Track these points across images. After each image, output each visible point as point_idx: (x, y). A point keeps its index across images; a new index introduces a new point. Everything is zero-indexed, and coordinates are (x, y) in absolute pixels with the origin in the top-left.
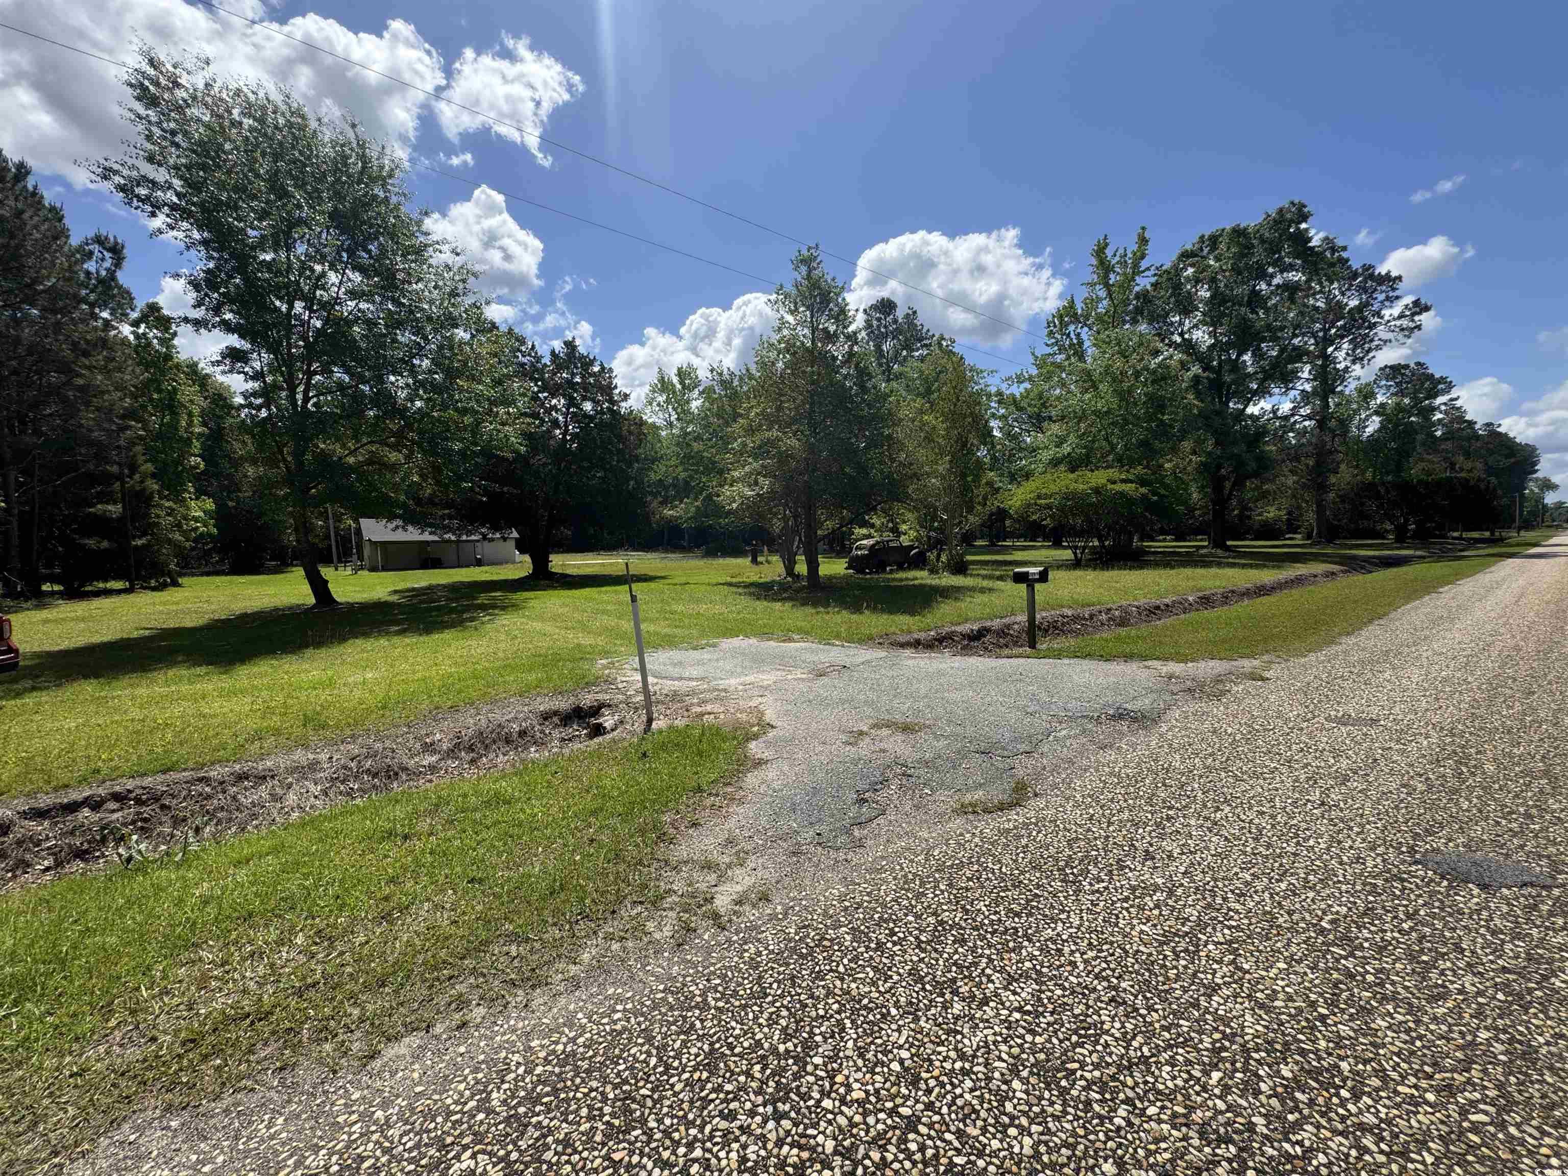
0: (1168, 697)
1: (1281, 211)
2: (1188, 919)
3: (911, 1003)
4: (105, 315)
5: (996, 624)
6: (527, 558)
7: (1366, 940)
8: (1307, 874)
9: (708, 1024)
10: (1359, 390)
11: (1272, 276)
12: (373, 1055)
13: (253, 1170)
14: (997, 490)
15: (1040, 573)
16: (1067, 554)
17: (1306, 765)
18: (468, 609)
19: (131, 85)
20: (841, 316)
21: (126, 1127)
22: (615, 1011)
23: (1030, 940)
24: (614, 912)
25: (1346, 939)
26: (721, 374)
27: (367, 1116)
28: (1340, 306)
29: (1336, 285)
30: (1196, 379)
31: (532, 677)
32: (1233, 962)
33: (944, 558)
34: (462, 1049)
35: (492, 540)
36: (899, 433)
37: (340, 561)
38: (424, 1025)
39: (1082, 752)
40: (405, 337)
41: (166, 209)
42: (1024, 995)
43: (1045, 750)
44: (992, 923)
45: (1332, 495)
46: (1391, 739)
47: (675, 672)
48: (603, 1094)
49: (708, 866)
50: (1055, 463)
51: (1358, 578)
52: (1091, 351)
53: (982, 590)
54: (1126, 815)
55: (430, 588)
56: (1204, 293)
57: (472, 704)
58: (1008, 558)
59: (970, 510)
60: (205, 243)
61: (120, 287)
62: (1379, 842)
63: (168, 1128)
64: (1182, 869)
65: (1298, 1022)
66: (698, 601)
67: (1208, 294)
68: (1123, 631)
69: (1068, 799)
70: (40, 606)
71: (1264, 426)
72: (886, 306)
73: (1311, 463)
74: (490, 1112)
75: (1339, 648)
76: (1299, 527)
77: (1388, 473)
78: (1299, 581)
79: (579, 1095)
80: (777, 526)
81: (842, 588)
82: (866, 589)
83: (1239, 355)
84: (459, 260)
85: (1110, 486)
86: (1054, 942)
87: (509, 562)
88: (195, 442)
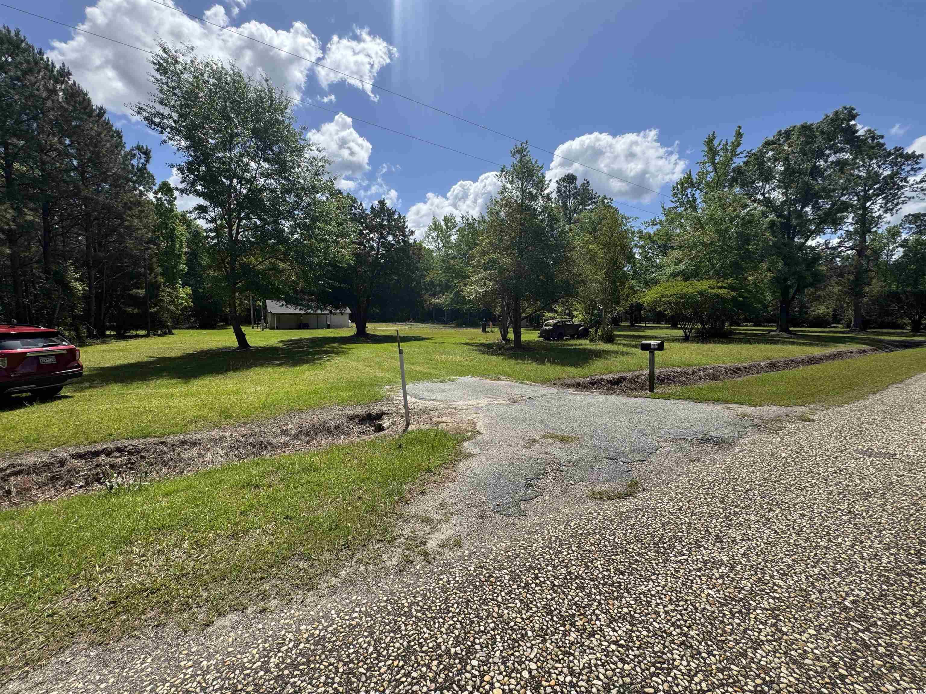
0: (741, 429)
1: (836, 113)
2: (743, 589)
3: (542, 629)
4: (141, 188)
5: (630, 375)
6: (354, 325)
7: (880, 619)
8: (835, 564)
9: (409, 627)
10: (889, 231)
11: (828, 156)
12: (208, 624)
13: (127, 690)
14: (636, 292)
15: (658, 344)
16: (680, 333)
17: (838, 484)
18: (318, 353)
19: (154, 63)
20: (541, 184)
21: (67, 652)
22: (354, 612)
23: (629, 592)
24: (364, 545)
25: (863, 617)
26: (467, 220)
27: (197, 664)
28: (877, 175)
29: (874, 161)
30: (772, 223)
31: (345, 394)
32: (775, 625)
33: (600, 333)
34: (260, 626)
35: (335, 314)
36: (574, 255)
37: (255, 323)
38: (242, 608)
39: (679, 462)
40: (291, 199)
41: (169, 130)
42: (620, 632)
43: (653, 460)
44: (604, 577)
45: (865, 300)
46: (904, 469)
47: (426, 395)
48: (336, 668)
49: (427, 521)
50: (674, 275)
51: (883, 355)
52: (701, 205)
53: (622, 353)
54: (705, 509)
55: (300, 340)
56: (780, 167)
57: (311, 408)
58: (642, 334)
59: (618, 303)
60: (188, 148)
61: (148, 173)
62: (893, 545)
63: (88, 656)
64: (742, 551)
65: (823, 678)
66: (449, 353)
67: (783, 169)
68: (713, 383)
69: (665, 495)
70: (103, 343)
71: (819, 254)
72: (570, 179)
73: (851, 278)
74: (268, 671)
75: (867, 402)
76: (841, 320)
77: (907, 286)
78: (840, 355)
79: (322, 667)
80: (498, 310)
81: (535, 349)
82: (549, 349)
83: (803, 208)
84: (321, 155)
85: (710, 291)
86: (646, 596)
87: (345, 327)
88: (183, 257)
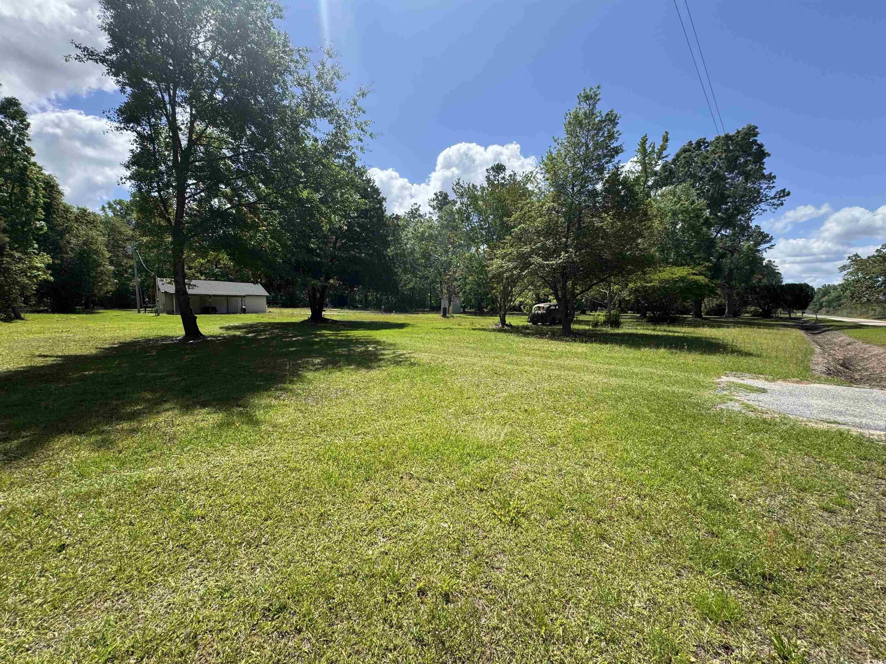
37: (141, 307)
87: (263, 311)
88: (40, 210)
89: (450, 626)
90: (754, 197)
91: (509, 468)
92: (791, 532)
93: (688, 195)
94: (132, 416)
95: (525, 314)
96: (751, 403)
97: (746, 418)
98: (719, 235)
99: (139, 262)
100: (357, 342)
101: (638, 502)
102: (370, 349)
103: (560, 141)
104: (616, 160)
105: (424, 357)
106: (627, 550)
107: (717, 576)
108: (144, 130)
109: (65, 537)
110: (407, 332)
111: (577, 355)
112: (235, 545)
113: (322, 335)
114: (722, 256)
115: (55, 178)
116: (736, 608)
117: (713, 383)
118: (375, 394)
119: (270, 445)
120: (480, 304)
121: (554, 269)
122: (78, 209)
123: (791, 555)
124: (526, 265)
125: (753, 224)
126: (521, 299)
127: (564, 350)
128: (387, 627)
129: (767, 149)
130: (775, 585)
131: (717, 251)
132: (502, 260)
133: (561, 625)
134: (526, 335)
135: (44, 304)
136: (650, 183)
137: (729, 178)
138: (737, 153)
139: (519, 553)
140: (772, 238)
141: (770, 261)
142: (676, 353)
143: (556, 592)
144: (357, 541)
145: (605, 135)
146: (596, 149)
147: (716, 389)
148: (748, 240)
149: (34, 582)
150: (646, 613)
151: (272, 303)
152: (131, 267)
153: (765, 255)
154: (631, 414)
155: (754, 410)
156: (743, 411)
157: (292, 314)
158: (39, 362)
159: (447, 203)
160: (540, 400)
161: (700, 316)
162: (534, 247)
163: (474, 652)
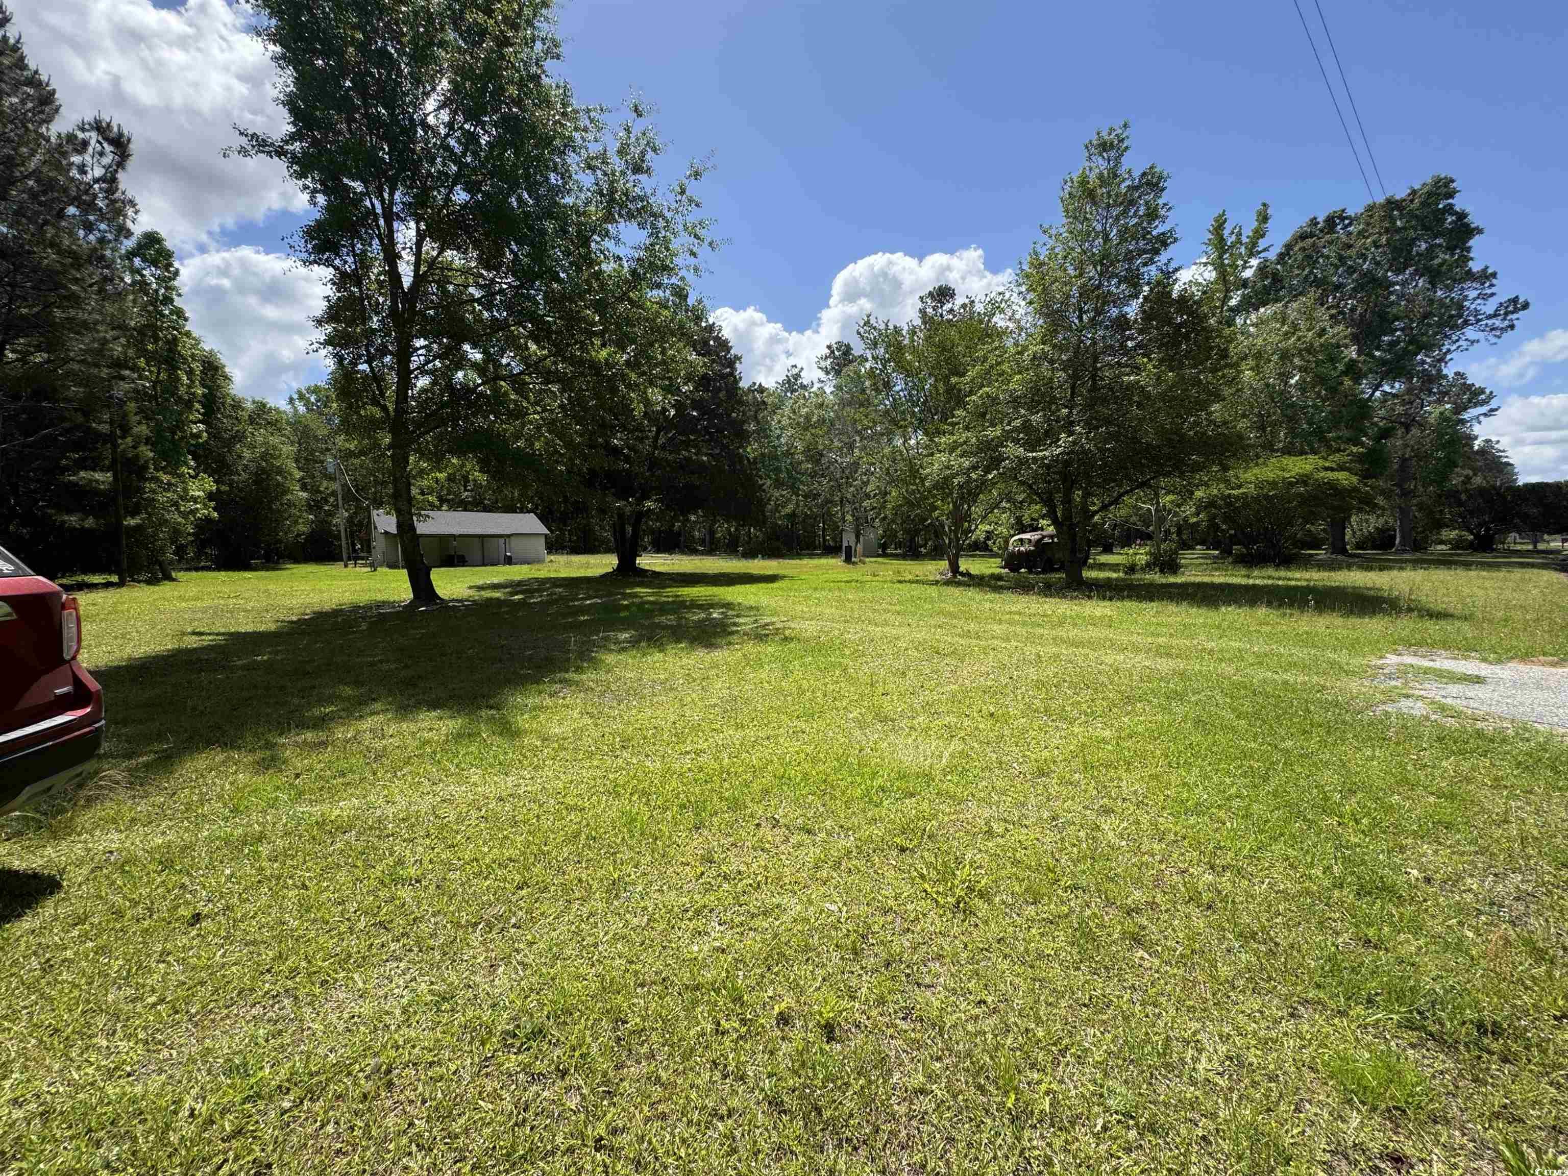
37: (349, 559)
61: (123, 193)
87: (540, 561)
88: (197, 406)
89: (833, 1082)
90: (1452, 316)
91: (956, 812)
92: (1541, 945)
93: (1310, 318)
94: (320, 723)
95: (995, 556)
96: (1449, 701)
97: (1442, 728)
98: (1378, 394)
99: (345, 485)
100: (694, 605)
101: (1209, 878)
102: (715, 615)
103: (1053, 232)
104: (1163, 258)
105: (809, 628)
106: (1185, 965)
107: (1378, 1020)
108: (346, 262)
109: (202, 903)
110: (782, 589)
111: (1093, 622)
112: (466, 927)
113: (635, 595)
114: (1386, 433)
115: (219, 355)
116: (1418, 1084)
117: (1368, 666)
118: (720, 687)
119: (536, 768)
120: (912, 540)
121: (1048, 467)
122: (254, 402)
123: (1543, 989)
124: (996, 462)
125: (1449, 371)
126: (988, 528)
127: (1068, 612)
128: (717, 1075)
129: (1474, 220)
130: (1505, 1044)
131: (1376, 424)
132: (950, 454)
133: (1047, 1093)
134: (997, 589)
135: (207, 558)
136: (1233, 302)
137: (1397, 283)
138: (1412, 234)
139: (971, 960)
140: (1491, 396)
141: (1488, 441)
142: (1291, 615)
143: (1040, 1033)
144: (673, 928)
145: (1141, 213)
146: (1123, 240)
147: (1374, 678)
148: (1439, 402)
149: (150, 971)
150: (1223, 1082)
151: (554, 546)
152: (334, 493)
153: (1477, 429)
154: (1198, 722)
155: (1457, 715)
156: (1433, 717)
157: (588, 563)
158: (192, 642)
159: (851, 362)
160: (1019, 697)
161: (1344, 551)
162: (1008, 428)
163: (877, 1131)
